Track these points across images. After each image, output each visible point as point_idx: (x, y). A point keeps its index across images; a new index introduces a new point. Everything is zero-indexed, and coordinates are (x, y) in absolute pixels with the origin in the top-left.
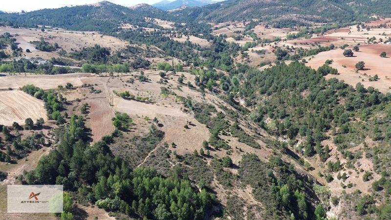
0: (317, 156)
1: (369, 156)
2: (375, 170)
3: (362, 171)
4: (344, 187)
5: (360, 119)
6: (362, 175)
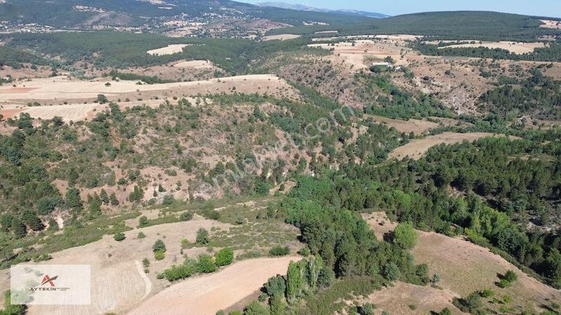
1: (141, 167)
2: (164, 167)
3: (159, 175)
4: (178, 189)
5: (54, 161)
6: (166, 176)
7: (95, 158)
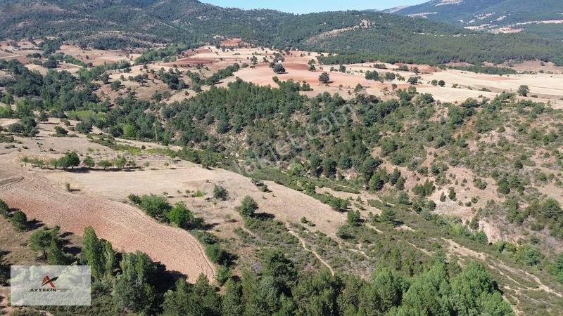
0: (388, 185)
1: (455, 164)
2: (478, 175)
3: (465, 181)
4: (469, 205)
5: (393, 131)
6: (471, 185)
7: (424, 139)
